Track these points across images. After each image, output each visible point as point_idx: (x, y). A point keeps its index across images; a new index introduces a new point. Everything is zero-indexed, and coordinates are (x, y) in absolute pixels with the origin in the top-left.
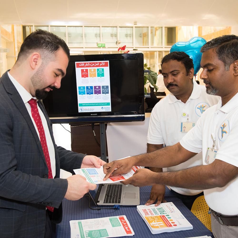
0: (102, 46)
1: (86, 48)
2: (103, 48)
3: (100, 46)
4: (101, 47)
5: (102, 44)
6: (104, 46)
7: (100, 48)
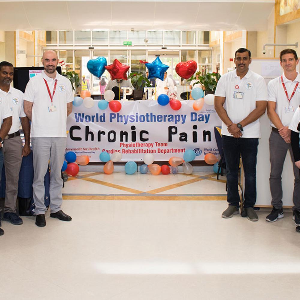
0: (128, 44)
1: (110, 46)
2: (129, 46)
3: (126, 44)
4: (128, 46)
5: (128, 42)
6: (131, 44)
7: (126, 46)
